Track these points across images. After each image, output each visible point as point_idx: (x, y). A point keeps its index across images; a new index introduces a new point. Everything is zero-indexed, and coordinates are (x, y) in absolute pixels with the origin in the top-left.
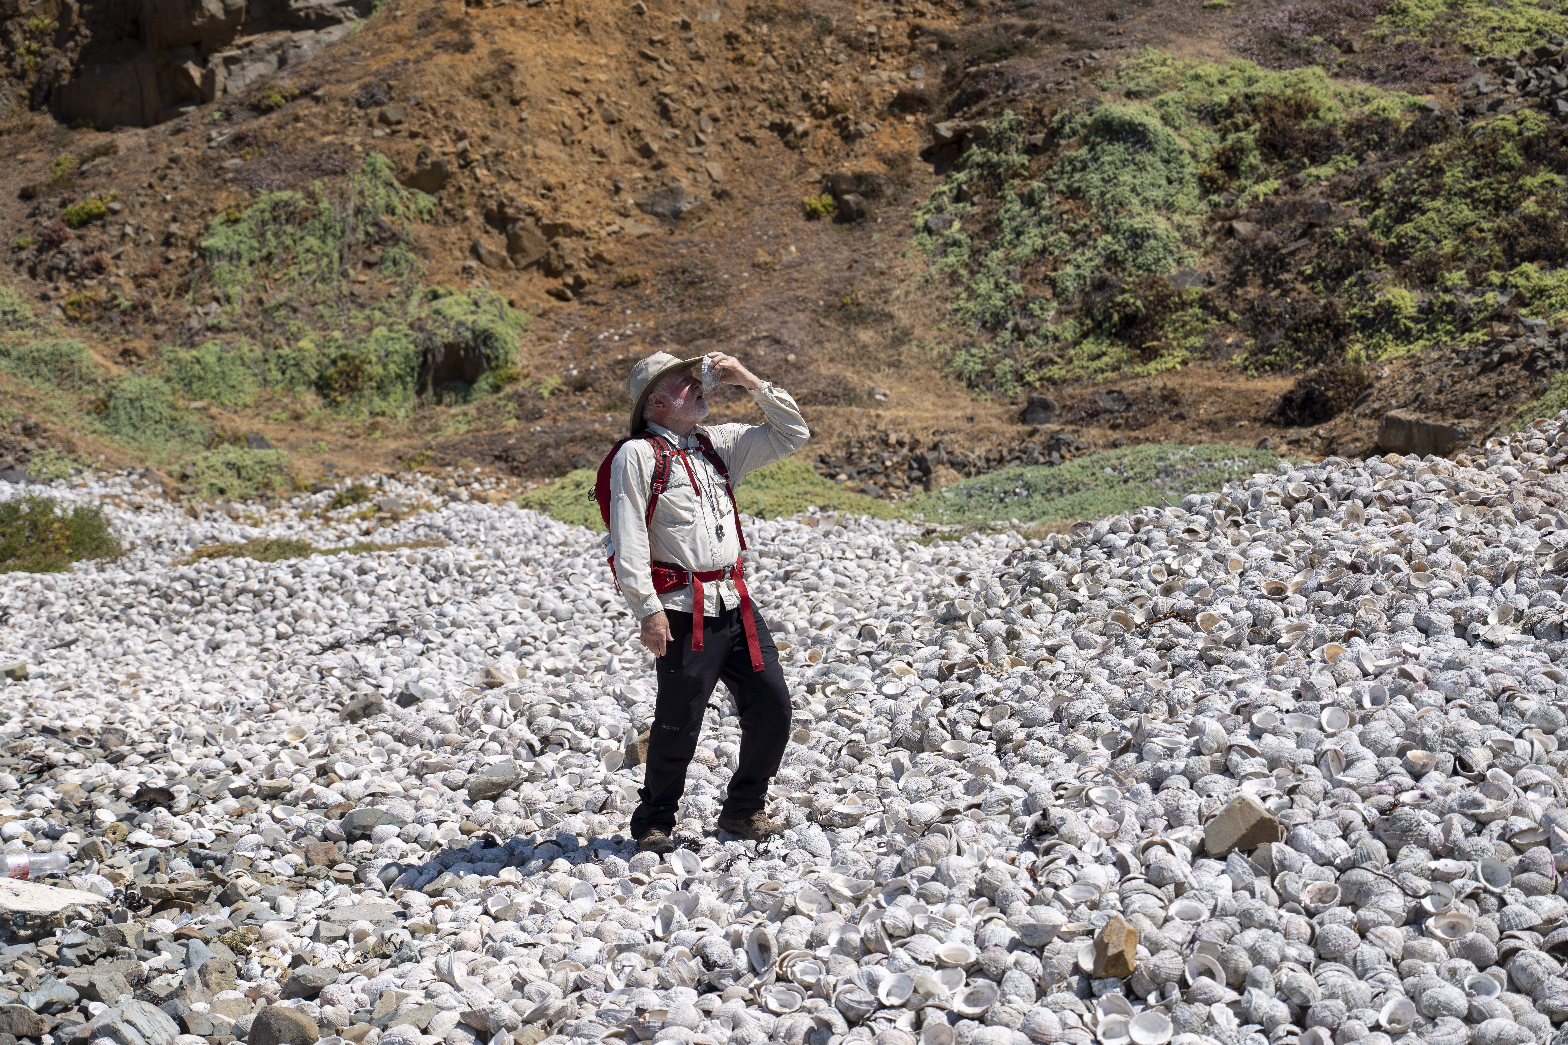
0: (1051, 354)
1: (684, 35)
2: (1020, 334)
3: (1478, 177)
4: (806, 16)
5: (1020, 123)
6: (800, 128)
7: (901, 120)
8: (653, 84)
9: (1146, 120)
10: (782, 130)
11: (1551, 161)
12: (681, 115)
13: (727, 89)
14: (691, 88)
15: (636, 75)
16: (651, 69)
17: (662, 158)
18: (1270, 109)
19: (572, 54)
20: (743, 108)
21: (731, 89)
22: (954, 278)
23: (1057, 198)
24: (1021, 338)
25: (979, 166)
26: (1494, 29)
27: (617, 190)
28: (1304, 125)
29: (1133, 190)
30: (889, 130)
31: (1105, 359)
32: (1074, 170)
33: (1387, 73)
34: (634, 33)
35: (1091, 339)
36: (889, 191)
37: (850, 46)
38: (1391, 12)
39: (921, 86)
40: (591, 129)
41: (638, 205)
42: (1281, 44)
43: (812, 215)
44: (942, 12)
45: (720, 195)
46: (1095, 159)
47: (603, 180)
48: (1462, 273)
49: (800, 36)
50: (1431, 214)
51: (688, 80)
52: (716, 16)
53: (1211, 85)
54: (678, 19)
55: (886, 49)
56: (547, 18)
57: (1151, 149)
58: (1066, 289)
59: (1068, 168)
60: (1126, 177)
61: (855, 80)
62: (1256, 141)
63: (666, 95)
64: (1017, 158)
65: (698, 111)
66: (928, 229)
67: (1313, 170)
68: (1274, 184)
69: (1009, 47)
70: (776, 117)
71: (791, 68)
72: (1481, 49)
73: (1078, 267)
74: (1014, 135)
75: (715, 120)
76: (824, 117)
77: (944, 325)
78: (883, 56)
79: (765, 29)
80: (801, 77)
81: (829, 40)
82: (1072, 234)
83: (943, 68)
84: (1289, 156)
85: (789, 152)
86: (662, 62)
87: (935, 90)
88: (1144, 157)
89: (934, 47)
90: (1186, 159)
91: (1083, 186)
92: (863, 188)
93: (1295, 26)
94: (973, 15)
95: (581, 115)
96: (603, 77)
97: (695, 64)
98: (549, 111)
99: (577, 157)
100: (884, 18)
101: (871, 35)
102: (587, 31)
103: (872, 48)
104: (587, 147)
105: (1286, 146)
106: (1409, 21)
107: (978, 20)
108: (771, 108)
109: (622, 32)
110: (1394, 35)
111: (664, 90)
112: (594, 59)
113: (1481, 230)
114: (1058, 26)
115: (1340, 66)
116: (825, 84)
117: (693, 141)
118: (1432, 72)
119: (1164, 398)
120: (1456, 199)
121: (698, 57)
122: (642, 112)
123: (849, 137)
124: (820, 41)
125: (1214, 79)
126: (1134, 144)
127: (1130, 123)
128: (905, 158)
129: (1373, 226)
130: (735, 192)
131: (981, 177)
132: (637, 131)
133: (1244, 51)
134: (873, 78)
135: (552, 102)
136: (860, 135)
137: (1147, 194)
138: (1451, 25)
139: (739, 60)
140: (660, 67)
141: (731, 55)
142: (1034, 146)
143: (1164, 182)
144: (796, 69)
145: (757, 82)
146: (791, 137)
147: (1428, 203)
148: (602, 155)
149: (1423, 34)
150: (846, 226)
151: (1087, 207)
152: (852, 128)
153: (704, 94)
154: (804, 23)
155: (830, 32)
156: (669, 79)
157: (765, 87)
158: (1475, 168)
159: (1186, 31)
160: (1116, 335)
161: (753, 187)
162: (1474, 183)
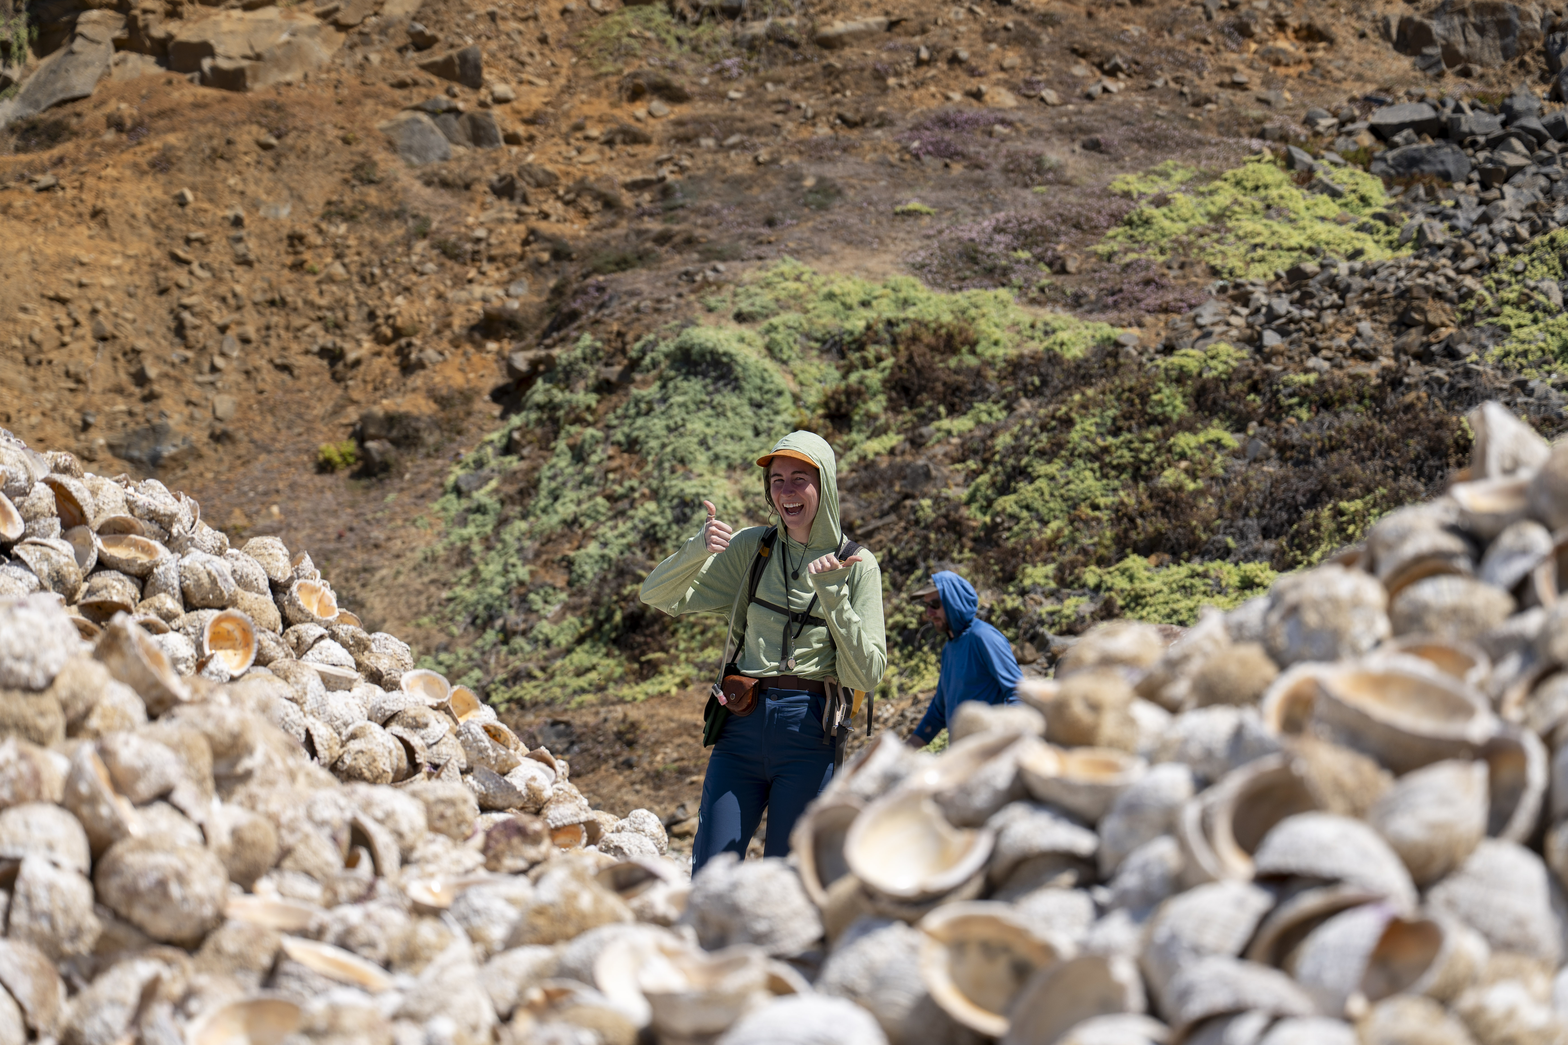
0: (531, 666)
1: (234, 233)
2: (507, 635)
3: (1116, 432)
4: (399, 215)
5: (596, 351)
6: (352, 356)
7: (480, 347)
8: (176, 292)
9: (734, 347)
10: (332, 356)
11: (1230, 414)
12: (201, 335)
13: (272, 303)
14: (224, 300)
15: (157, 280)
16: (180, 275)
17: (156, 388)
18: (915, 339)
19: (74, 251)
20: (287, 328)
21: (278, 303)
22: (464, 556)
23: (611, 451)
24: (505, 642)
25: (540, 407)
26: (1255, 247)
27: (86, 426)
28: (953, 362)
29: (703, 442)
30: (459, 360)
31: (593, 676)
32: (638, 414)
33: (1099, 299)
34: (169, 228)
35: (586, 646)
36: (431, 438)
37: (444, 252)
38: (1130, 223)
39: (515, 305)
40: (75, 346)
41: (111, 447)
42: (974, 260)
43: (325, 467)
44: (571, 213)
45: (219, 438)
46: (664, 400)
47: (71, 412)
48: (1050, 568)
49: (384, 239)
50: (1042, 483)
51: (222, 290)
52: (284, 212)
53: (850, 308)
54: (230, 213)
55: (491, 259)
56: (57, 206)
57: (737, 388)
58: (582, 576)
59: (632, 411)
60: (696, 425)
61: (440, 296)
62: (885, 382)
63: (185, 307)
64: (582, 397)
65: (223, 329)
66: (458, 491)
67: (946, 424)
68: (892, 440)
69: (631, 257)
70: (326, 340)
71: (363, 280)
72: (1231, 273)
73: (605, 545)
74: (584, 366)
75: (245, 341)
76: (387, 342)
77: (425, 620)
78: (486, 267)
79: (343, 228)
80: (373, 291)
81: (420, 246)
82: (611, 498)
83: (552, 283)
84: (921, 404)
85: (333, 384)
86: (195, 267)
87: (532, 311)
88: (729, 399)
89: (546, 256)
90: (785, 403)
91: (642, 434)
92: (394, 433)
93: (998, 237)
94: (610, 217)
95: (60, 328)
96: (107, 281)
97: (240, 271)
98: (15, 321)
99: (41, 382)
100: (501, 221)
101: (478, 240)
102: (105, 224)
103: (475, 256)
104: (60, 370)
105: (922, 389)
106: (1150, 235)
107: (613, 225)
108: (327, 330)
109: (154, 226)
110: (1126, 251)
111: (186, 301)
112: (104, 259)
113: (1095, 507)
114: (698, 232)
115: (1042, 290)
116: (400, 300)
117: (206, 367)
118: (1153, 299)
119: (619, 735)
120: (1080, 463)
121: (245, 262)
122: (150, 327)
123: (408, 368)
124: (409, 247)
125: (853, 300)
126: (716, 380)
127: (713, 352)
128: (467, 396)
129: (972, 499)
130: (240, 434)
131: (539, 422)
132: (136, 352)
133: (919, 268)
134: (463, 295)
135: (24, 310)
136: (421, 365)
137: (719, 449)
138: (1202, 242)
139: (298, 266)
140: (191, 273)
141: (289, 260)
142: (608, 382)
143: (749, 433)
144: (369, 280)
145: (313, 295)
146: (340, 366)
147: (1042, 468)
148: (79, 381)
149: (1162, 251)
150: (364, 482)
151: (641, 465)
152: (413, 356)
153: (239, 308)
154: (394, 223)
155: (425, 235)
156: (198, 287)
157: (323, 302)
158: (1114, 419)
159: (855, 241)
160: (615, 642)
161: (268, 429)
162: (1110, 440)
